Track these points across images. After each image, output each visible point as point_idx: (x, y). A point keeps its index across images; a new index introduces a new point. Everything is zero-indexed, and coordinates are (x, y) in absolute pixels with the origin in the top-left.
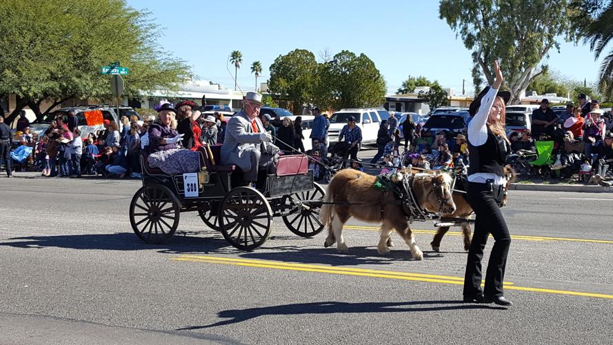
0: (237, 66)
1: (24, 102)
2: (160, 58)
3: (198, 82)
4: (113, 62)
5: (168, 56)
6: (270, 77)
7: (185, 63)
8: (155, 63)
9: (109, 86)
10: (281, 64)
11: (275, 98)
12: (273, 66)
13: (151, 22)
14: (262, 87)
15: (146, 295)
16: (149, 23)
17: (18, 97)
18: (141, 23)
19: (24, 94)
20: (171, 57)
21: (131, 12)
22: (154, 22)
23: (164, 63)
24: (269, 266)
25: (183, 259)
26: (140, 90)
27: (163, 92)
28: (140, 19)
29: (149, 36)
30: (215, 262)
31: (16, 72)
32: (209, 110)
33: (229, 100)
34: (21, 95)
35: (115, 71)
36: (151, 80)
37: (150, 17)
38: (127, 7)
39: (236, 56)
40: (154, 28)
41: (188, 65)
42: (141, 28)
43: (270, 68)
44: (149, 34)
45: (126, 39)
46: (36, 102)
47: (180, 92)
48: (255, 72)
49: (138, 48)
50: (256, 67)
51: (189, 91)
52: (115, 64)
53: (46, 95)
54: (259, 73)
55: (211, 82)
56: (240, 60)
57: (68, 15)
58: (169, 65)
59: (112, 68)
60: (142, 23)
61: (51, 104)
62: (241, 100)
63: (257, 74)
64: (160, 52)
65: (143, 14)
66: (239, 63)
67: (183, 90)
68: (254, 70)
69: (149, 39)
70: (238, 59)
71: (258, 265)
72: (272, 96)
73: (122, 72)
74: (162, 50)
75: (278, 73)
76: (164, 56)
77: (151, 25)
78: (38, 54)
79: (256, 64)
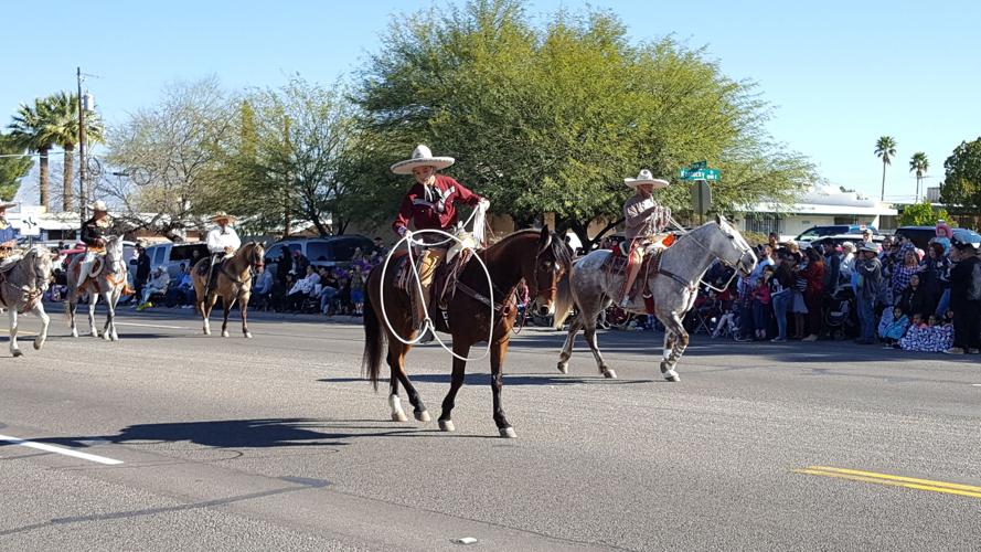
0: (886, 160)
1: (567, 223)
2: (768, 153)
3: (826, 189)
4: (696, 161)
5: (779, 150)
6: (945, 178)
7: (806, 160)
8: (760, 161)
9: (689, 197)
10: (964, 156)
11: (952, 212)
12: (950, 160)
13: (757, 98)
14: (929, 194)
15: (760, 526)
16: (752, 99)
17: (557, 215)
18: (739, 100)
19: (566, 211)
20: (784, 151)
21: (724, 84)
22: (761, 98)
23: (774, 161)
24: (960, 493)
25: (814, 472)
26: (735, 204)
27: (771, 204)
28: (739, 94)
29: (753, 120)
30: (867, 479)
31: (557, 179)
32: (843, 233)
33: (874, 216)
34: (564, 215)
35: (698, 176)
36: (751, 188)
37: (754, 91)
38: (719, 78)
39: (884, 144)
40: (759, 106)
41: (811, 162)
42: (740, 107)
43: (946, 163)
44: (752, 116)
45: (717, 126)
46: (582, 223)
47: (797, 206)
48: (917, 169)
49: (733, 138)
50: (919, 162)
51: (812, 203)
52: (700, 164)
53: (598, 212)
54: (923, 171)
55: (842, 188)
56: (891, 152)
57: (632, 93)
58: (782, 163)
59: (695, 170)
60: (743, 100)
61: (603, 226)
62: (894, 216)
63: (919, 173)
64: (768, 144)
65: (744, 87)
66: (890, 156)
67: (802, 202)
68: (914, 167)
69: (751, 123)
70: (888, 149)
71: (941, 490)
72: (948, 209)
73: (709, 177)
74: (770, 141)
75: (958, 172)
76: (774, 150)
77: (755, 102)
78: (589, 153)
79: (918, 157)
